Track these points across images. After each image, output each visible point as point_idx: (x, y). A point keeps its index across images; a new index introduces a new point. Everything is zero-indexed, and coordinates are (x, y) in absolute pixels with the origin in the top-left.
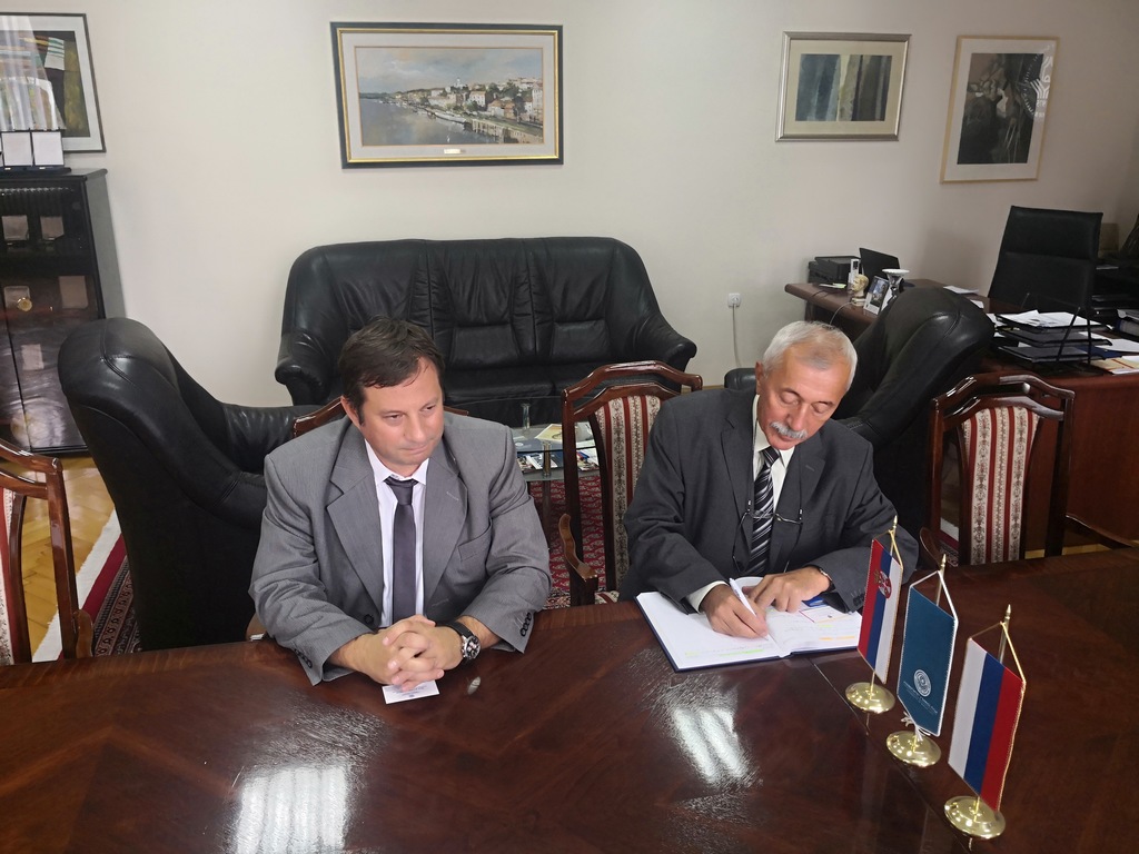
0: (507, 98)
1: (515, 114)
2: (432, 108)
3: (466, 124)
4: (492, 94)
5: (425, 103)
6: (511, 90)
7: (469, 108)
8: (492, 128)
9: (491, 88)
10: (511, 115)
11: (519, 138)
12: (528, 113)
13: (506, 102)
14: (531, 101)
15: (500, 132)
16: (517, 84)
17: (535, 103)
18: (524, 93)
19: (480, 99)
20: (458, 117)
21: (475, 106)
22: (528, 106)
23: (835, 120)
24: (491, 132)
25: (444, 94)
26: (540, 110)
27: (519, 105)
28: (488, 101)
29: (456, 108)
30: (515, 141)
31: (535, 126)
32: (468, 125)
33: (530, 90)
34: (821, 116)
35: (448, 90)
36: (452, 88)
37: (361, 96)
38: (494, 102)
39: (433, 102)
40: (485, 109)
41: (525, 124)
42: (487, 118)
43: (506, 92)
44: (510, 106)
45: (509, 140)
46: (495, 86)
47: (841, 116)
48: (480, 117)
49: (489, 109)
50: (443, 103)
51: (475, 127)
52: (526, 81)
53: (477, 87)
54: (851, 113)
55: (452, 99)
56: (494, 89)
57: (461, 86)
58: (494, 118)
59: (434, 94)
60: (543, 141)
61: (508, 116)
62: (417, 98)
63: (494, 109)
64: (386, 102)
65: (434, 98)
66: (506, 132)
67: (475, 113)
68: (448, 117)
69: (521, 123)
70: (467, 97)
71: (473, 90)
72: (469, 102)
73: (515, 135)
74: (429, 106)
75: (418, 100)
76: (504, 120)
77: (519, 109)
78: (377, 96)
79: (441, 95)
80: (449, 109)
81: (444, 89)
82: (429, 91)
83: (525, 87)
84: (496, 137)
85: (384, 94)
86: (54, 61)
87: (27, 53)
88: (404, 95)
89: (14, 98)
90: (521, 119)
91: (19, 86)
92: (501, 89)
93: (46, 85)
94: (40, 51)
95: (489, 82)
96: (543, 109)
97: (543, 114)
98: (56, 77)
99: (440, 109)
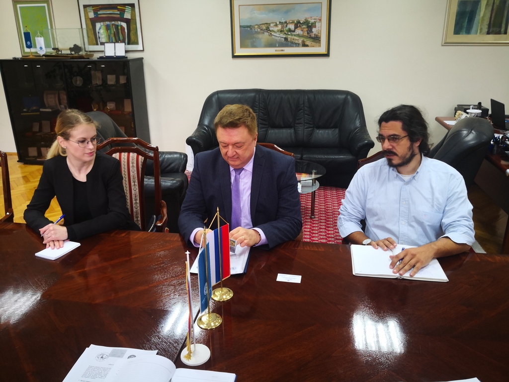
0: (304, 26)
1: (308, 33)
2: (271, 31)
4: (298, 24)
5: (268, 29)
6: (306, 22)
7: (287, 31)
8: (297, 40)
9: (297, 22)
10: (306, 34)
11: (309, 44)
12: (314, 33)
13: (304, 28)
14: (315, 27)
15: (300, 42)
16: (309, 20)
17: (317, 28)
18: (312, 24)
19: (292, 27)
20: (282, 35)
21: (290, 30)
22: (314, 30)
23: (477, 34)
24: (296, 42)
26: (319, 32)
27: (310, 29)
28: (296, 27)
29: (281, 31)
30: (307, 46)
31: (317, 39)
32: (286, 39)
33: (315, 22)
34: (468, 32)
35: (278, 23)
36: (280, 22)
37: (241, 27)
38: (299, 28)
39: (271, 29)
40: (294, 31)
41: (312, 38)
42: (295, 35)
43: (304, 23)
44: (306, 30)
45: (304, 45)
46: (299, 21)
47: (481, 32)
48: (292, 35)
49: (296, 31)
50: (276, 29)
51: (289, 40)
52: (313, 18)
53: (291, 22)
54: (487, 30)
56: (299, 22)
57: (284, 21)
58: (298, 35)
59: (272, 25)
60: (320, 46)
61: (304, 34)
62: (264, 27)
63: (298, 31)
64: (251, 29)
65: (272, 27)
66: (303, 42)
67: (289, 33)
68: (278, 35)
69: (311, 38)
70: (286, 26)
71: (289, 23)
72: (287, 28)
73: (308, 42)
74: (269, 30)
76: (303, 36)
77: (310, 31)
78: (247, 27)
79: (275, 25)
80: (278, 31)
81: (276, 23)
82: (270, 24)
83: (313, 21)
84: (299, 44)
85: (251, 26)
86: (127, 15)
87: (119, 12)
88: (259, 26)
89: (113, 30)
90: (310, 35)
91: (115, 25)
92: (302, 22)
93: (124, 25)
94: (123, 12)
95: (297, 19)
96: (321, 31)
97: (321, 33)
98: (128, 21)
99: (274, 32)
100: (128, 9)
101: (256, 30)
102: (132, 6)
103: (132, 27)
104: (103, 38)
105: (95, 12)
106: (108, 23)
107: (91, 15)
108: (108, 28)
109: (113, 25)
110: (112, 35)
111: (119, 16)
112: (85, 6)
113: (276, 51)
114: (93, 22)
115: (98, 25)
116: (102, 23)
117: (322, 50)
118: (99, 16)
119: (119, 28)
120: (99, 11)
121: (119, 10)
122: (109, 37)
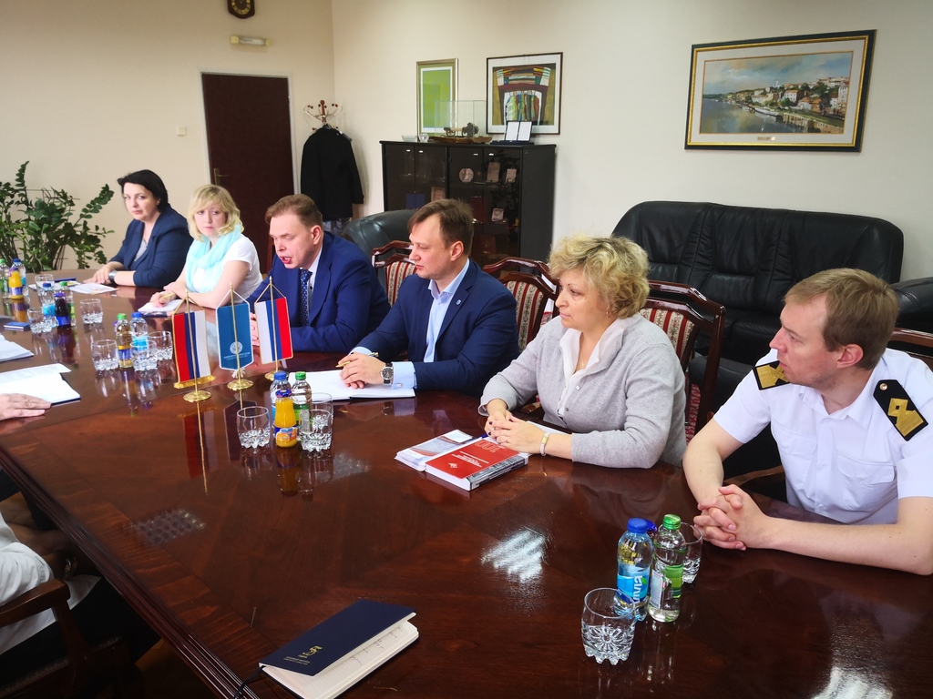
0: (815, 95)
1: (821, 108)
2: (754, 104)
3: (778, 116)
4: (803, 92)
5: (749, 101)
6: (821, 88)
7: (783, 104)
8: (799, 120)
9: (802, 87)
10: (817, 109)
11: (821, 128)
12: (832, 108)
13: (815, 98)
14: (836, 96)
15: (805, 123)
16: (826, 83)
17: (840, 98)
18: (831, 90)
19: (792, 96)
20: (773, 112)
21: (788, 103)
22: (834, 102)
24: (798, 123)
25: (764, 94)
26: (844, 105)
27: (825, 100)
28: (800, 97)
29: (772, 104)
30: (818, 131)
31: (837, 119)
32: (779, 118)
33: (837, 88)
35: (768, 90)
36: (771, 88)
37: (704, 96)
38: (804, 99)
39: (754, 100)
40: (795, 104)
41: (829, 117)
42: (796, 112)
43: (815, 90)
44: (818, 101)
45: (812, 129)
46: (807, 85)
48: (791, 111)
49: (799, 104)
50: (763, 100)
51: (785, 119)
52: (834, 80)
53: (791, 87)
56: (806, 87)
57: (779, 86)
58: (803, 112)
59: (756, 93)
60: (842, 132)
61: (815, 110)
62: (743, 97)
63: (804, 105)
64: (721, 100)
65: (756, 97)
66: (811, 123)
67: (786, 108)
68: (765, 111)
69: (824, 116)
70: (782, 95)
71: (788, 89)
72: (783, 99)
73: (820, 125)
74: (752, 103)
75: (744, 99)
76: (811, 113)
77: (825, 104)
78: (715, 97)
79: (762, 94)
80: (766, 105)
81: (764, 90)
82: (753, 92)
83: (833, 85)
84: (802, 128)
85: (721, 95)
86: (544, 82)
87: (534, 77)
88: (734, 95)
89: (524, 103)
90: (825, 112)
91: (528, 95)
92: (811, 87)
93: (539, 95)
94: (540, 75)
95: (803, 82)
96: (846, 104)
97: (845, 108)
98: (544, 90)
99: (760, 105)
100: (547, 72)
102: (552, 66)
103: (549, 97)
104: (511, 114)
105: (506, 78)
106: (519, 92)
107: (501, 82)
108: (518, 100)
109: (525, 95)
110: (523, 110)
111: (533, 82)
112: (495, 69)
113: (759, 139)
114: (502, 91)
115: (507, 96)
116: (512, 93)
117: (847, 138)
118: (510, 82)
119: (532, 99)
120: (510, 75)
121: (534, 73)
122: (518, 112)
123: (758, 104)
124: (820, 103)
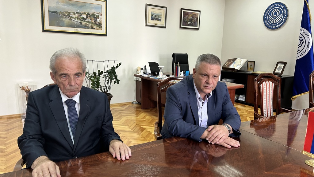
1: (94, 21)
2: (71, 17)
3: (80, 22)
4: (88, 15)
5: (69, 16)
6: (93, 15)
7: (81, 18)
8: (88, 24)
10: (93, 22)
11: (95, 28)
12: (98, 22)
13: (92, 18)
14: (99, 18)
15: (90, 26)
16: (95, 13)
19: (85, 16)
20: (78, 21)
21: (83, 18)
22: (98, 20)
24: (87, 26)
25: (74, 14)
28: (87, 17)
29: (78, 18)
30: (94, 29)
31: (100, 25)
33: (98, 16)
35: (75, 13)
36: (77, 12)
37: (49, 11)
38: (89, 18)
39: (71, 16)
40: (86, 19)
42: (86, 22)
44: (93, 19)
45: (92, 28)
48: (85, 21)
50: (74, 16)
51: (83, 24)
53: (84, 13)
55: (77, 15)
56: (89, 14)
57: (79, 12)
58: (88, 22)
59: (71, 13)
60: (102, 30)
61: (92, 22)
63: (88, 19)
64: (57, 14)
65: (71, 15)
66: (92, 26)
67: (83, 20)
68: (75, 20)
69: (96, 24)
70: (81, 15)
72: (81, 17)
73: (94, 27)
74: (70, 16)
75: (66, 15)
76: (91, 23)
77: (96, 20)
78: (54, 12)
79: (73, 14)
80: (76, 18)
83: (97, 14)
88: (63, 13)
95: (87, 12)
97: (102, 22)
99: (73, 18)
101: (60, 15)
113: (74, 30)
117: (103, 32)
123: (72, 17)
124: (94, 20)
